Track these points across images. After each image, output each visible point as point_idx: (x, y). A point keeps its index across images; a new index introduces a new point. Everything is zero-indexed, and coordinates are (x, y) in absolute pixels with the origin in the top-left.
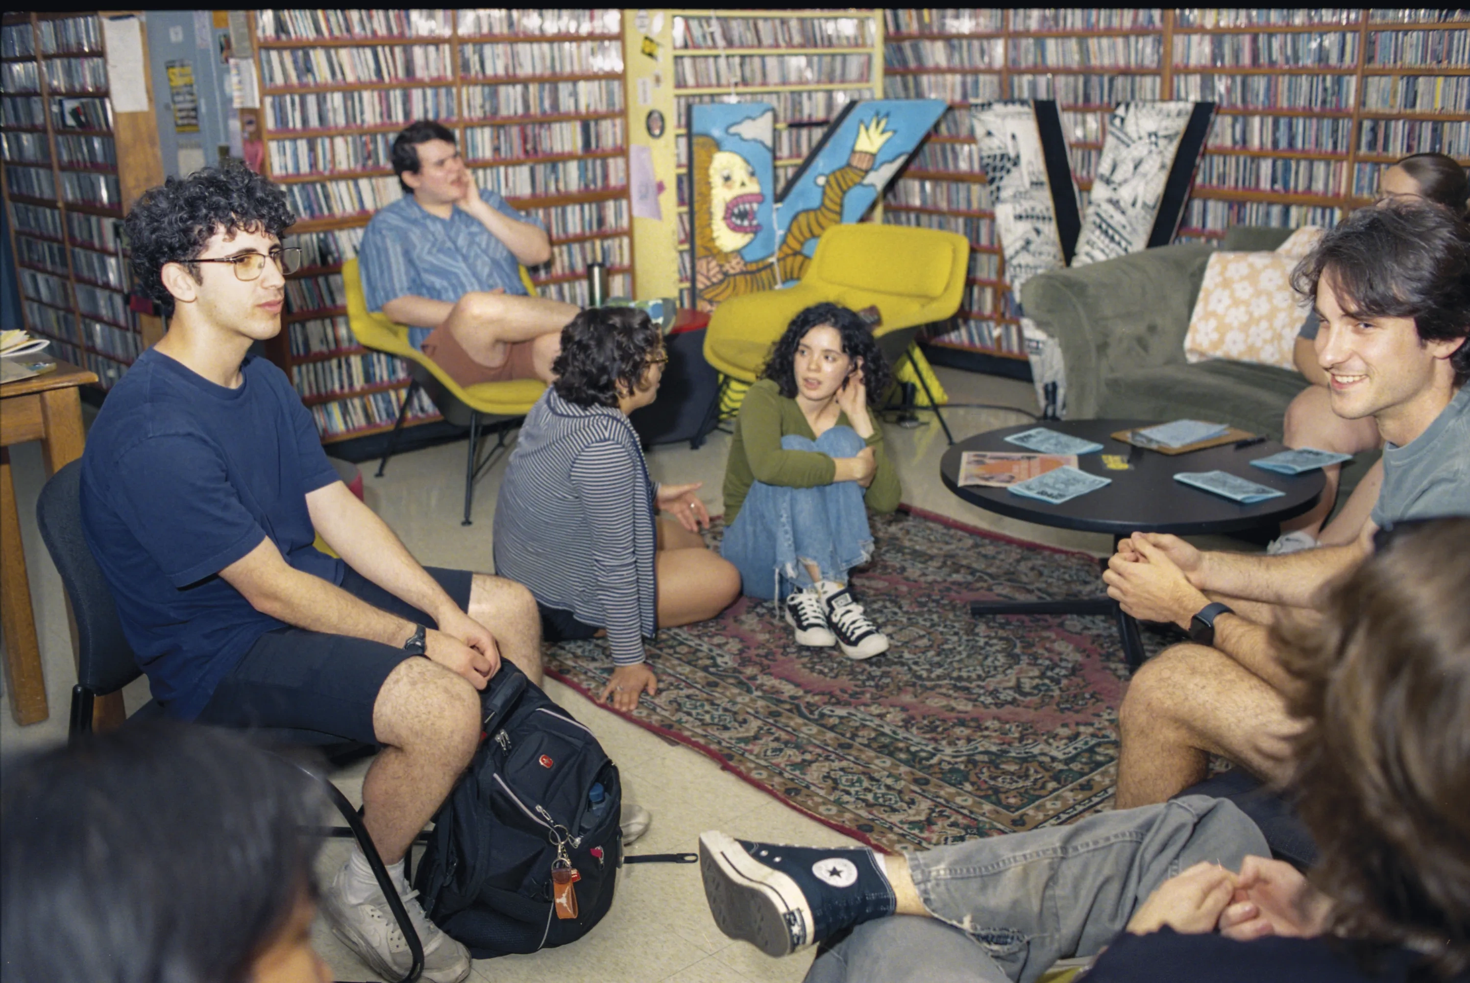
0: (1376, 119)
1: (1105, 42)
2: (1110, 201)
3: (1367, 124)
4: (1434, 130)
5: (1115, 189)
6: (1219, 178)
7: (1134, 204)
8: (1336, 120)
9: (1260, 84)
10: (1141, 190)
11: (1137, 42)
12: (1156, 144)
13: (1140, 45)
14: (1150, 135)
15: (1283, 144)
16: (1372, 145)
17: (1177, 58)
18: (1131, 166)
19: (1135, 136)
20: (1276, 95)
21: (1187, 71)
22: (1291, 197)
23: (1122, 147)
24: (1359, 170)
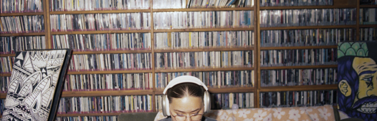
0: (163, 53)
1: (8, 19)
2: (18, 107)
3: (159, 55)
4: (191, 56)
5: (21, 100)
6: (84, 86)
7: (35, 107)
8: (143, 53)
9: (101, 38)
10: (39, 98)
11: (28, 19)
12: (46, 73)
13: (30, 20)
14: (41, 69)
15: (117, 66)
16: (163, 63)
17: (54, 26)
18: (31, 87)
19: (31, 70)
20: (110, 44)
21: (60, 33)
22: (125, 92)
23: (23, 77)
24: (157, 76)
